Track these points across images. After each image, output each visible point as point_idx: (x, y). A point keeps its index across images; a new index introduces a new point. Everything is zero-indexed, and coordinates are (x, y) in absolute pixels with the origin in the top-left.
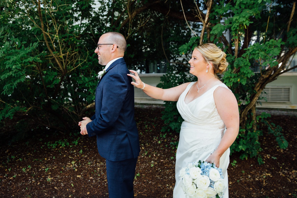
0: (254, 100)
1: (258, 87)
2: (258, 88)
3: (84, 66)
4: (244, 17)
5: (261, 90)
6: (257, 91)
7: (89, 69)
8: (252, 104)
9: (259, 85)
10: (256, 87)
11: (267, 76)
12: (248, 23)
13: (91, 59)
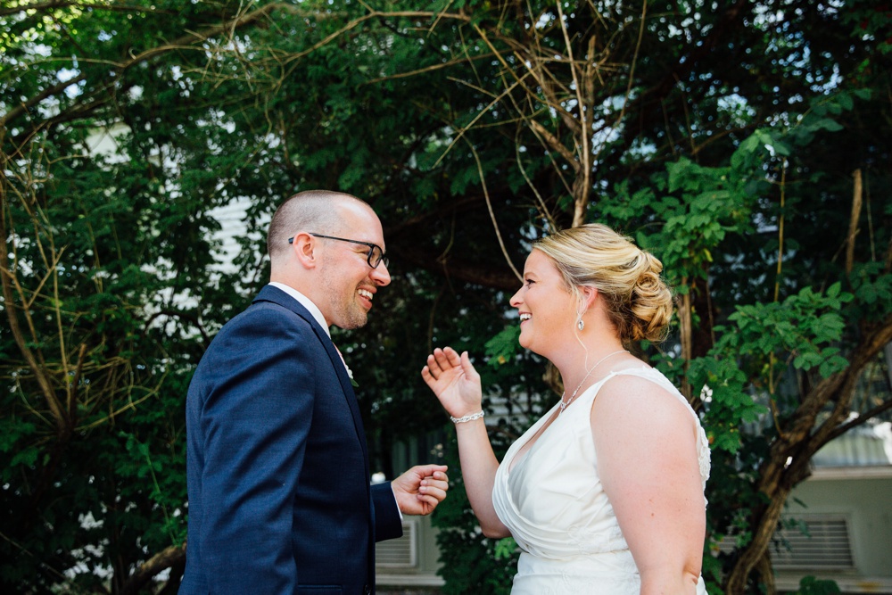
0: (765, 531)
1: (772, 479)
2: (774, 485)
3: (151, 413)
4: (702, 212)
5: (782, 491)
6: (769, 496)
7: (168, 424)
8: (761, 546)
9: (775, 472)
10: (764, 482)
11: (800, 436)
12: (721, 230)
13: (178, 389)
